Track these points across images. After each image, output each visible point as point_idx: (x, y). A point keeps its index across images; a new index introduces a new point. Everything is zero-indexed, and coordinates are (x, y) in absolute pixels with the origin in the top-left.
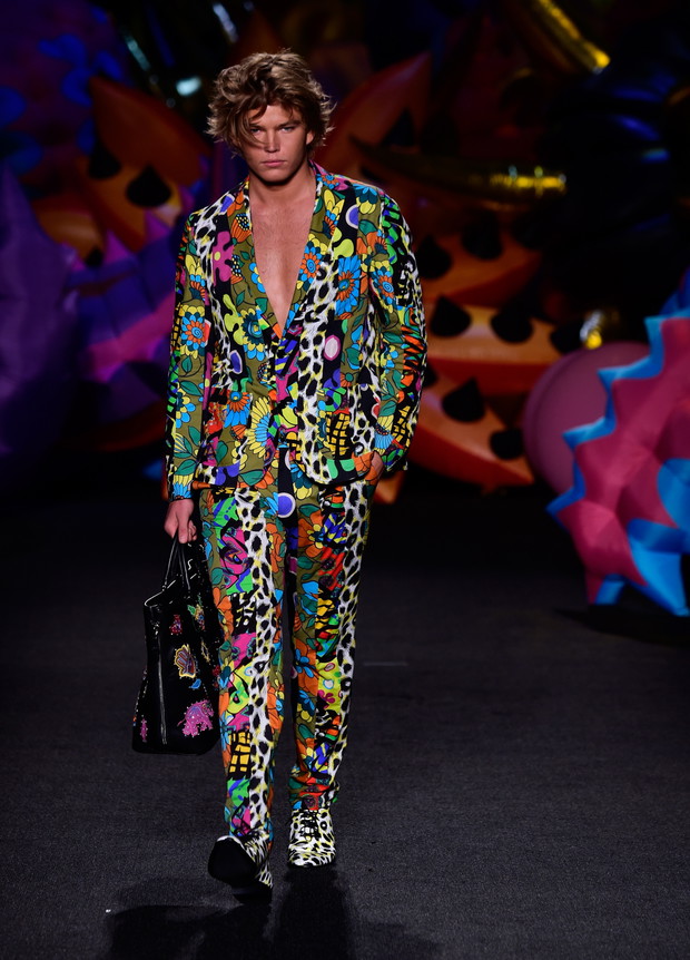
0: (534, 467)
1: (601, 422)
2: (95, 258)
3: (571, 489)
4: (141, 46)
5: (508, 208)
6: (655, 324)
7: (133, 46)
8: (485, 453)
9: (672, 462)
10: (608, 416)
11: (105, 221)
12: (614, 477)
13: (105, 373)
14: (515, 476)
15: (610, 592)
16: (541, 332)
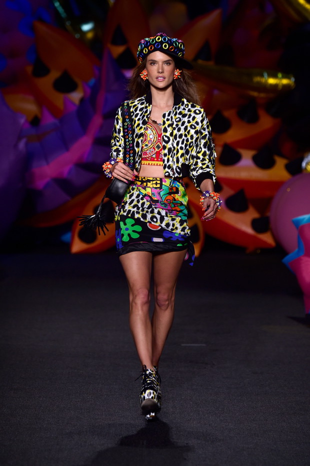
0: (275, 237)
2: (35, 122)
3: (297, 250)
4: (61, 5)
5: (262, 95)
7: (57, 4)
8: (249, 230)
11: (41, 100)
13: (40, 184)
14: (265, 243)
16: (281, 163)
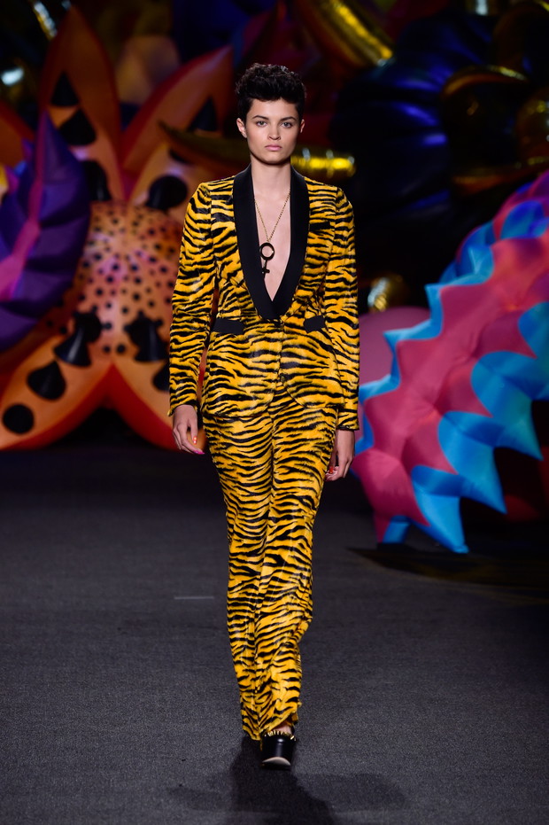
1: (387, 378)
3: (361, 439)
6: (435, 292)
9: (451, 414)
10: (393, 373)
12: (399, 429)
15: (396, 531)
